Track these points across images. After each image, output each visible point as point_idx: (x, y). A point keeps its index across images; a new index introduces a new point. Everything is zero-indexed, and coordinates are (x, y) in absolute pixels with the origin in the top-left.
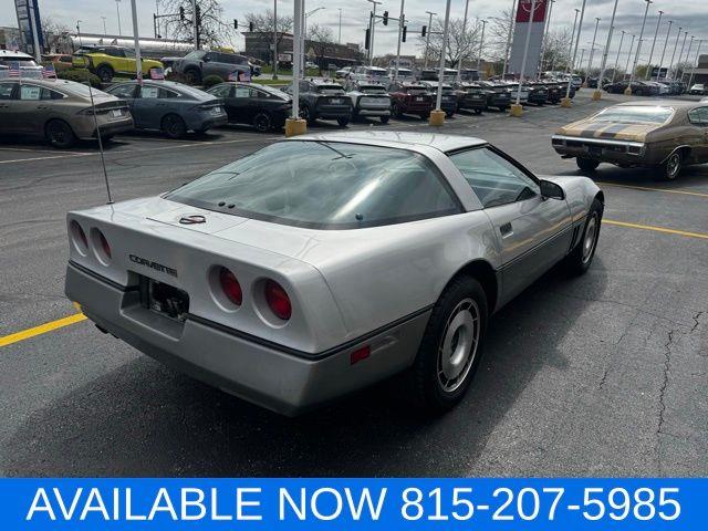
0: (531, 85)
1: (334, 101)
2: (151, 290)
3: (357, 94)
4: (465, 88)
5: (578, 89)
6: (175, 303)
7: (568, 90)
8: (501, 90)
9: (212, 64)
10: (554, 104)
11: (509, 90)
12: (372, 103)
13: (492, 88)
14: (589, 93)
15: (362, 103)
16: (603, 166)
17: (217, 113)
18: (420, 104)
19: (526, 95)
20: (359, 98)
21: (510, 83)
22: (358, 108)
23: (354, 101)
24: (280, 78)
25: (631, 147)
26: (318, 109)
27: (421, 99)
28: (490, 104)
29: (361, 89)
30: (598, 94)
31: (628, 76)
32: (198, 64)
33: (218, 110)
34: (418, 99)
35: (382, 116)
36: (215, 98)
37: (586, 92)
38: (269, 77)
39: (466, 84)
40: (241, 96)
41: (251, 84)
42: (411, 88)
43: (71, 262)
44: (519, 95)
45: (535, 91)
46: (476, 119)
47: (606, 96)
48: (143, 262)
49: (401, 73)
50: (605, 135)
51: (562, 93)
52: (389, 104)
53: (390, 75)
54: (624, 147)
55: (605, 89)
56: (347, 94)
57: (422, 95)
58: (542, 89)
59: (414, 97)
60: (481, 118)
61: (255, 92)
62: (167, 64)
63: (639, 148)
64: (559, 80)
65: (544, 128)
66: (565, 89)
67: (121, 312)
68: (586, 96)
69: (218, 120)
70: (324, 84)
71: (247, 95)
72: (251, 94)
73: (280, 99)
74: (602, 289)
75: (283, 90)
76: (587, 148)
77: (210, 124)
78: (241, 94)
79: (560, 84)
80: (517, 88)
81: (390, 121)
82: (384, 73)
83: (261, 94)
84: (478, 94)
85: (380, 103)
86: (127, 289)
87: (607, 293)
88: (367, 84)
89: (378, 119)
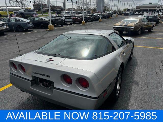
0: (103, 14)
1: (59, 20)
2: (39, 80)
3: (64, 18)
4: (89, 16)
5: (113, 15)
6: (47, 84)
7: (111, 15)
8: (97, 16)
9: (27, 12)
10: (108, 18)
11: (98, 15)
12: (68, 20)
13: (94, 15)
14: (115, 15)
15: (66, 20)
16: (124, 32)
17: (31, 25)
18: (79, 20)
19: (102, 16)
20: (65, 19)
21: (98, 14)
22: (65, 21)
23: (64, 20)
24: (44, 15)
25: (131, 28)
26: (55, 22)
27: (79, 19)
28: (94, 19)
29: (65, 17)
30: (117, 16)
31: (122, 11)
32: (23, 12)
33: (31, 24)
34: (78, 19)
35: (71, 23)
36: (30, 21)
37: (114, 15)
38: (41, 15)
39: (89, 15)
40: (36, 20)
41: (38, 17)
42: (76, 16)
43: (11, 73)
44: (101, 17)
45: (104, 15)
46: (92, 23)
47: (119, 16)
48: (37, 73)
49: (73, 12)
50: (125, 26)
51: (110, 16)
52: (72, 20)
53: (71, 13)
54: (129, 28)
55: (118, 14)
56: (62, 18)
57: (80, 18)
58: (105, 15)
59: (78, 18)
60: (93, 22)
61: (40, 19)
62: (15, 13)
63: (133, 28)
64: (109, 13)
65: (107, 24)
66: (110, 15)
67: (31, 87)
68: (115, 16)
69: (32, 26)
70: (56, 16)
71: (38, 20)
72: (39, 19)
73: (46, 20)
74: (137, 63)
75: (46, 18)
76: (121, 29)
77: (30, 27)
78: (36, 19)
79: (109, 14)
80: (100, 15)
81: (73, 24)
82: (69, 13)
83: (41, 19)
84: (92, 17)
85: (70, 20)
86: (32, 81)
87: (138, 64)
88: (66, 15)
89: (70, 24)
